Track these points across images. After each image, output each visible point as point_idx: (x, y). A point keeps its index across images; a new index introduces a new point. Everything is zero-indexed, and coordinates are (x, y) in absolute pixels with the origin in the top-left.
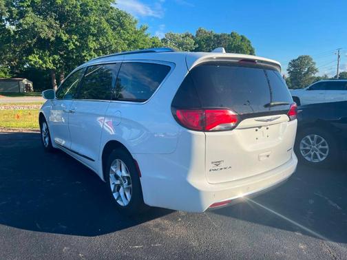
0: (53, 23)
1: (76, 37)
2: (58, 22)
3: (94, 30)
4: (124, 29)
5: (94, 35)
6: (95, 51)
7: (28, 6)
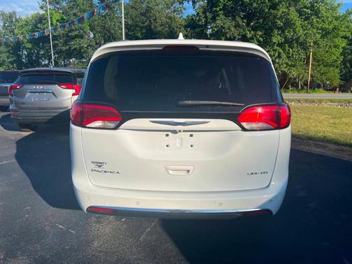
0: (240, 22)
1: (260, 33)
2: (245, 21)
3: (280, 23)
4: (318, 17)
5: (279, 29)
6: (279, 45)
7: (220, 10)
